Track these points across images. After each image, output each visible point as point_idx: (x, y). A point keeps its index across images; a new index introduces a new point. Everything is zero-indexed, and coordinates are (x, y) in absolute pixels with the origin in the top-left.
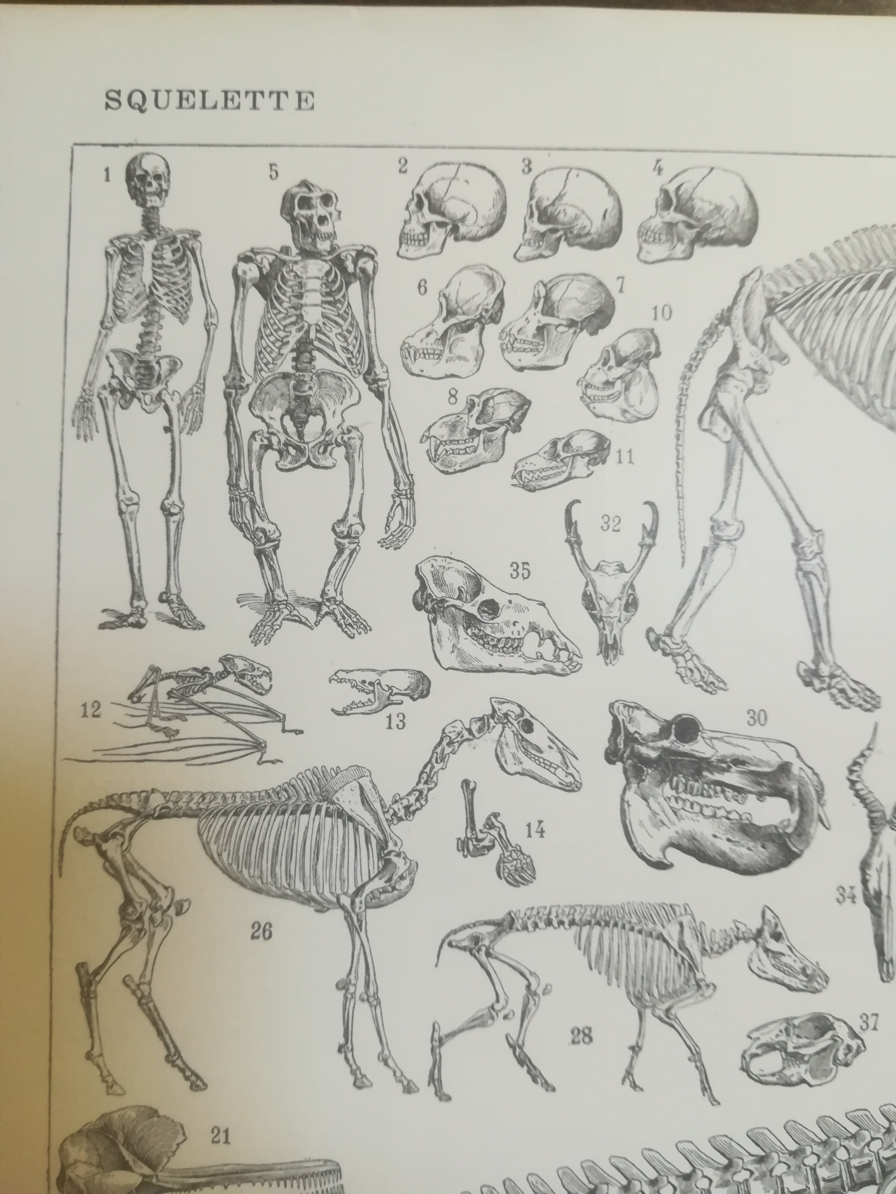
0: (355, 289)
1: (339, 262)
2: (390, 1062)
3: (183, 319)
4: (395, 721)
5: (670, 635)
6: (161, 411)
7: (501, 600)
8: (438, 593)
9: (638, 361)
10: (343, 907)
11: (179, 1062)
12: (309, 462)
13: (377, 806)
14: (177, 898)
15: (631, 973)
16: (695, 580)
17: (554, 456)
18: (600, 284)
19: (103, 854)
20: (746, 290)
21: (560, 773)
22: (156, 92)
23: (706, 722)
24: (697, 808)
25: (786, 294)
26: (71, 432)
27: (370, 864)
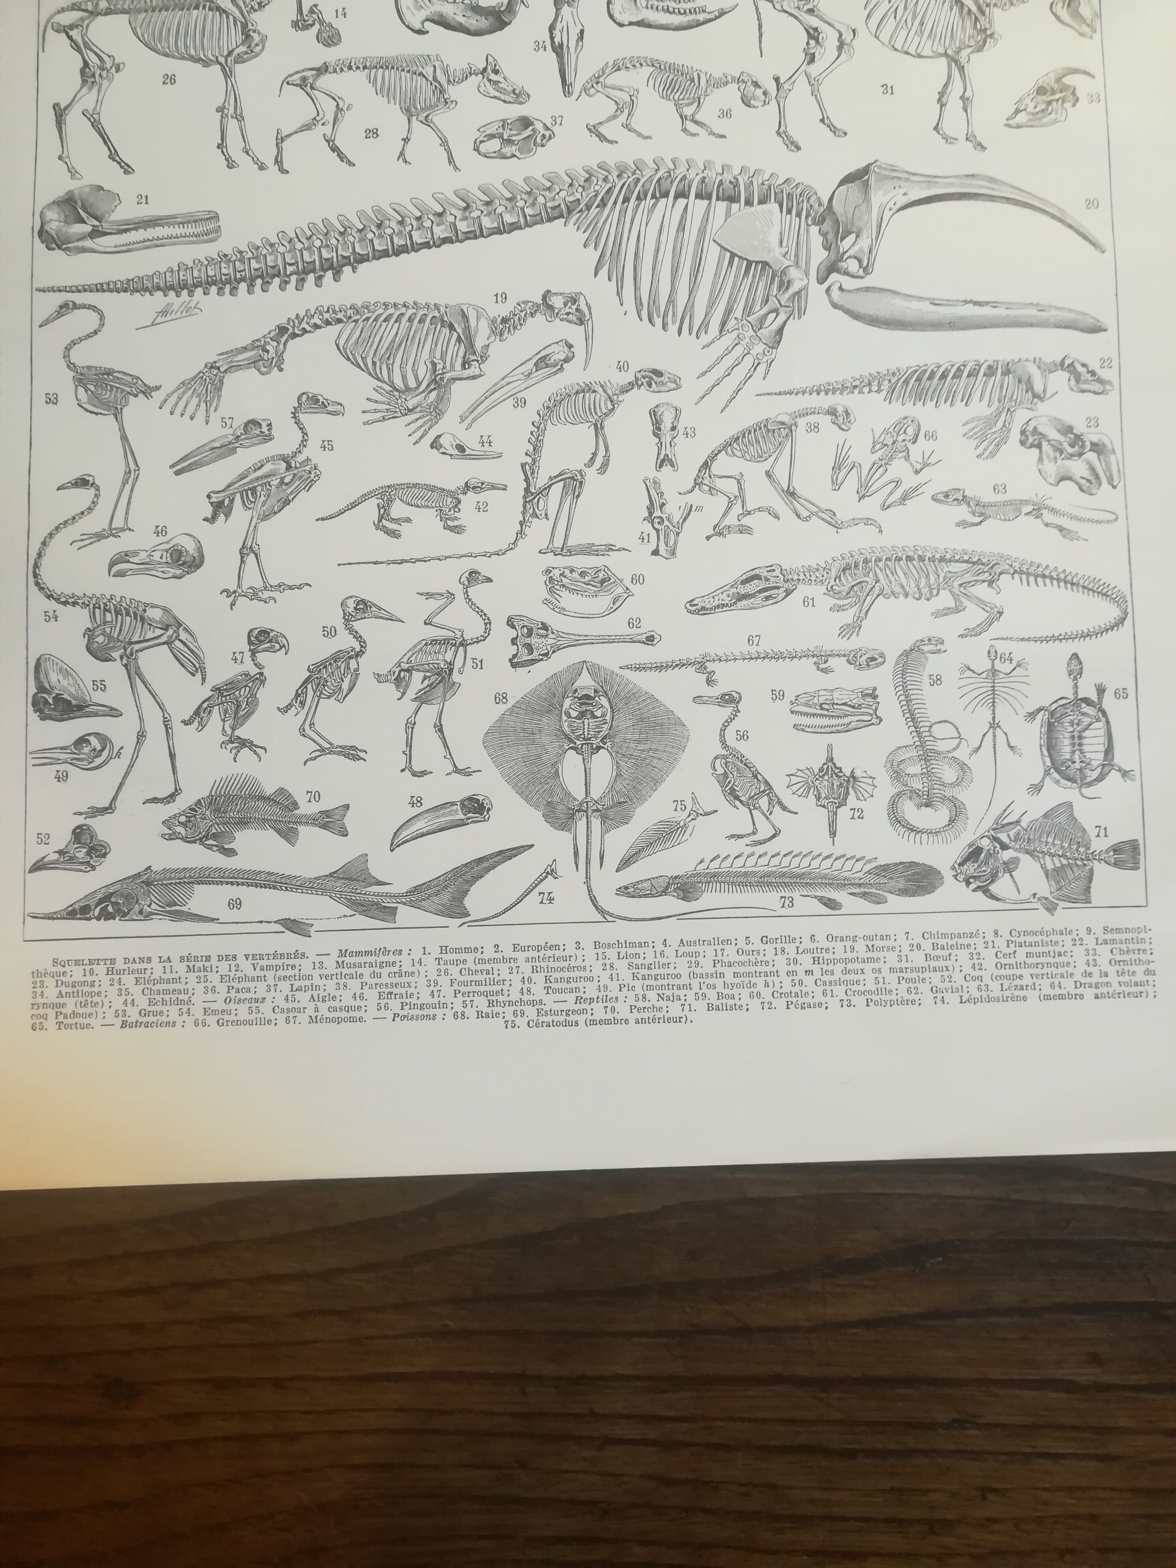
10: (220, 64)
11: (117, 158)
13: (241, 3)
14: (116, 63)
19: (70, 38)
27: (236, 37)
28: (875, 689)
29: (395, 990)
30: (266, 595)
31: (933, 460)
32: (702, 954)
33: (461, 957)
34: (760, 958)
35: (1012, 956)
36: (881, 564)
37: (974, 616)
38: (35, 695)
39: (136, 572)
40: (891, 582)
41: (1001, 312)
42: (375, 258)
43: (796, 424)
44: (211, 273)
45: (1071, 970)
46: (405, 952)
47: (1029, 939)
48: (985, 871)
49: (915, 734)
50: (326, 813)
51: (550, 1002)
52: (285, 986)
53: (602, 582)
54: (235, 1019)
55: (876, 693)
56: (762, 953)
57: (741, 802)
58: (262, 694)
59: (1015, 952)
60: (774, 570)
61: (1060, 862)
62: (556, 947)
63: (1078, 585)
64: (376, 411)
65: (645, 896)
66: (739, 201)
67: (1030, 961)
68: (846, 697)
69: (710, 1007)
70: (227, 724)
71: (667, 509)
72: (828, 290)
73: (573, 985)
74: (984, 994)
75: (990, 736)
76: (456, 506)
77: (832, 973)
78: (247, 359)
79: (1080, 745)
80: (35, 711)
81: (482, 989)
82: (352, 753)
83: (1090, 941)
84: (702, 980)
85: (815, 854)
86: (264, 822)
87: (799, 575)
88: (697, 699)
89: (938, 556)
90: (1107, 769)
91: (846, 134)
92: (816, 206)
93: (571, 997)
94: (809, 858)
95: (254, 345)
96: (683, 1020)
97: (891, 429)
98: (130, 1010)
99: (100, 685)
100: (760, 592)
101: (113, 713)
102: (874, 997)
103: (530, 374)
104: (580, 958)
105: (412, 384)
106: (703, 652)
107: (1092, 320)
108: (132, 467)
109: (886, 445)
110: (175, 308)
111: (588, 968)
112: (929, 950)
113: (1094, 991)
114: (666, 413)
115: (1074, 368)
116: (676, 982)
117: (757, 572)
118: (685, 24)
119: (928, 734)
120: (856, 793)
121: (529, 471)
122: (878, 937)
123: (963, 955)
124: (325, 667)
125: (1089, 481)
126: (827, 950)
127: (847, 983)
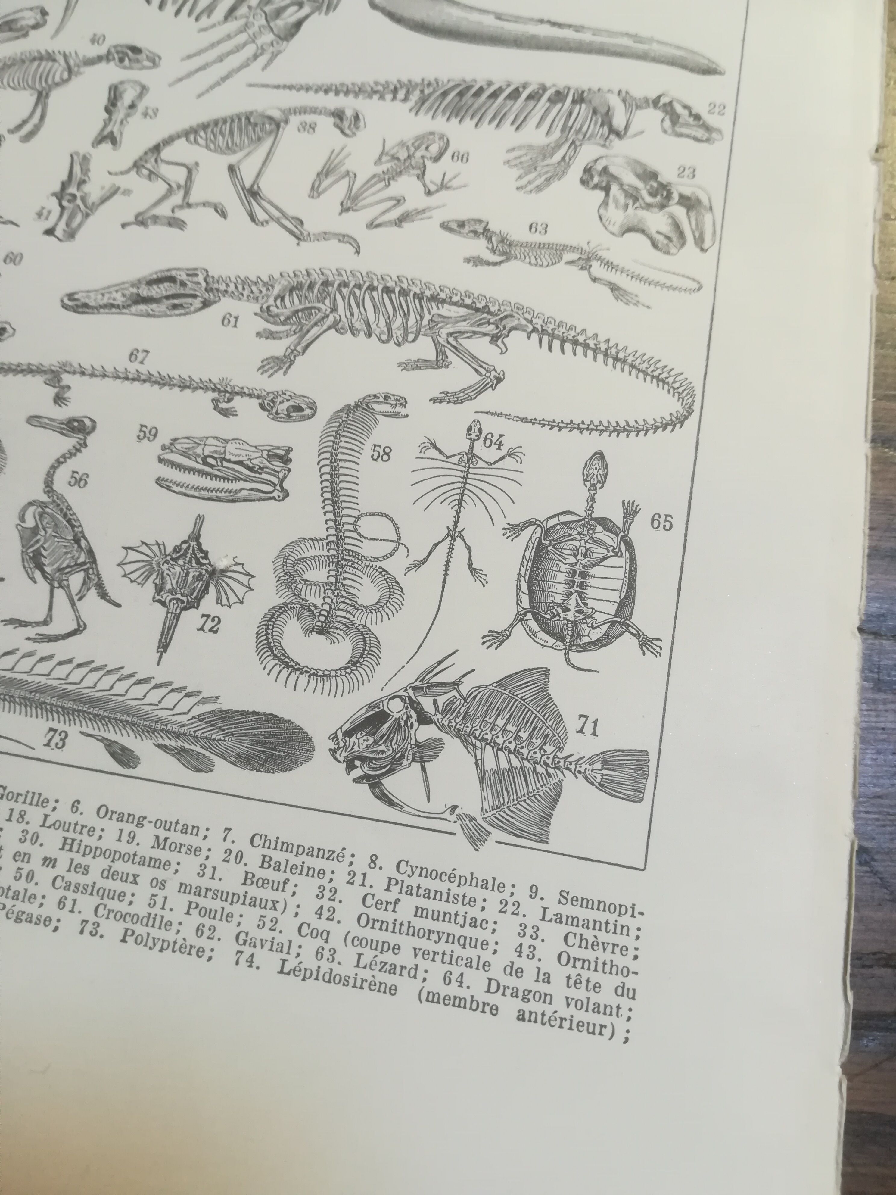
28: (289, 450)
31: (454, 183)
35: (390, 907)
36: (345, 291)
37: (459, 376)
40: (352, 314)
43: (287, 121)
45: (487, 956)
47: (427, 883)
48: (383, 752)
49: (331, 524)
55: (291, 456)
57: (43, 573)
59: (398, 901)
60: (197, 275)
61: (509, 761)
63: (624, 361)
67: (419, 923)
68: (244, 453)
71: (86, 188)
74: (325, 966)
77: (86, 871)
79: (582, 585)
83: (531, 910)
85: (125, 672)
87: (227, 285)
88: (34, 420)
89: (428, 293)
90: (618, 629)
94: (114, 677)
97: (410, 144)
100: (167, 297)
102: (140, 929)
106: (63, 358)
107: (706, 62)
109: (398, 159)
112: (254, 865)
113: (518, 1004)
114: (129, 90)
115: (673, 108)
117: (174, 273)
119: (351, 527)
120: (218, 592)
122: (179, 827)
123: (307, 888)
125: (668, 238)
126: (91, 831)
127: (104, 893)
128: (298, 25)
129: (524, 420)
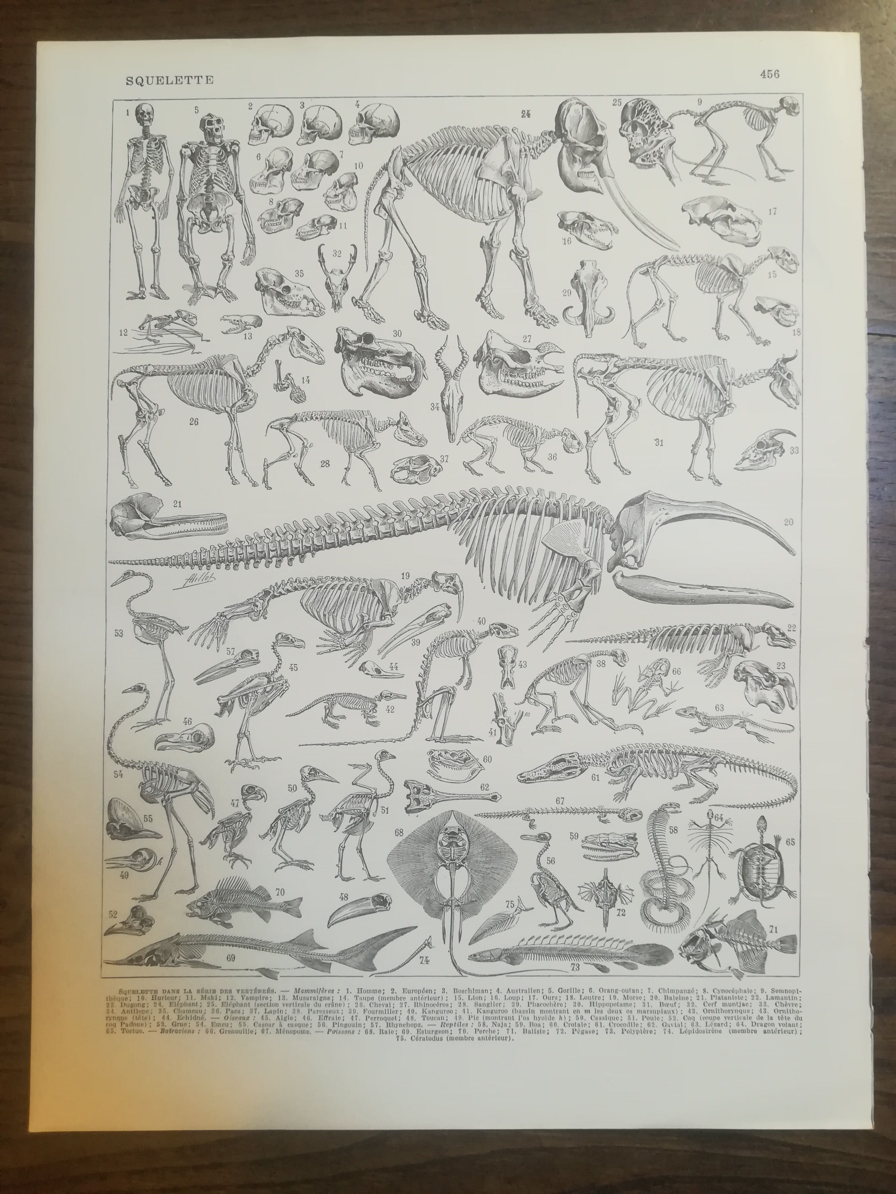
0: (231, 158)
1: (224, 147)
2: (247, 474)
3: (160, 172)
4: (248, 336)
5: (361, 300)
6: (151, 210)
7: (291, 286)
8: (265, 283)
9: (348, 186)
10: (227, 412)
11: (160, 475)
12: (211, 230)
13: (241, 371)
14: (159, 408)
15: (346, 438)
16: (372, 276)
17: (313, 226)
18: (333, 154)
19: (129, 391)
20: (394, 156)
21: (316, 357)
22: (148, 77)
23: (376, 336)
24: (373, 371)
25: (411, 157)
26: (114, 219)
27: (238, 394)
28: (635, 834)
29: (329, 1015)
30: (253, 764)
31: (677, 687)
32: (521, 998)
33: (370, 995)
34: (557, 1001)
35: (714, 1005)
36: (642, 755)
37: (699, 790)
38: (108, 823)
39: (172, 748)
40: (647, 766)
41: (726, 593)
42: (326, 548)
43: (590, 661)
44: (221, 555)
45: (750, 1015)
46: (336, 991)
47: (724, 995)
48: (700, 951)
49: (659, 863)
50: (288, 903)
51: (425, 1025)
52: (261, 1010)
53: (465, 760)
54: (231, 1029)
55: (636, 837)
56: (558, 998)
57: (549, 903)
58: (249, 826)
59: (716, 1002)
60: (574, 756)
61: (747, 947)
62: (430, 991)
63: (766, 772)
64: (325, 646)
65: (487, 961)
66: (559, 516)
67: (724, 1008)
68: (617, 839)
69: (525, 1031)
70: (228, 845)
71: (507, 714)
72: (614, 576)
73: (440, 1015)
74: (695, 1029)
75: (706, 866)
76: (374, 709)
77: (602, 1012)
78: (244, 611)
79: (763, 873)
80: (108, 834)
81: (383, 1016)
82: (304, 865)
83: (763, 997)
84: (520, 1015)
85: (594, 937)
86: (250, 907)
87: (589, 760)
88: (523, 837)
89: (678, 751)
90: (779, 889)
91: (630, 472)
92: (609, 521)
93: (439, 1023)
94: (590, 940)
95: (248, 602)
96: (508, 1039)
97: (651, 667)
98: (166, 1022)
99: (149, 818)
100: (565, 770)
101: (157, 836)
102: (627, 1028)
103: (423, 624)
104: (445, 999)
105: (348, 629)
106: (528, 807)
107: (784, 600)
108: (170, 679)
109: (648, 677)
110: (198, 577)
111: (450, 1005)
112: (662, 1000)
113: (763, 1028)
114: (508, 652)
115: (771, 630)
116: (504, 1015)
117: (563, 757)
118: (529, 394)
119: (667, 863)
120: (621, 899)
121: (420, 687)
122: (631, 991)
123: (683, 1004)
124: (289, 810)
125: (777, 704)
126: (599, 998)
127: (611, 1018)
128: (582, 602)
129: (729, 806)
